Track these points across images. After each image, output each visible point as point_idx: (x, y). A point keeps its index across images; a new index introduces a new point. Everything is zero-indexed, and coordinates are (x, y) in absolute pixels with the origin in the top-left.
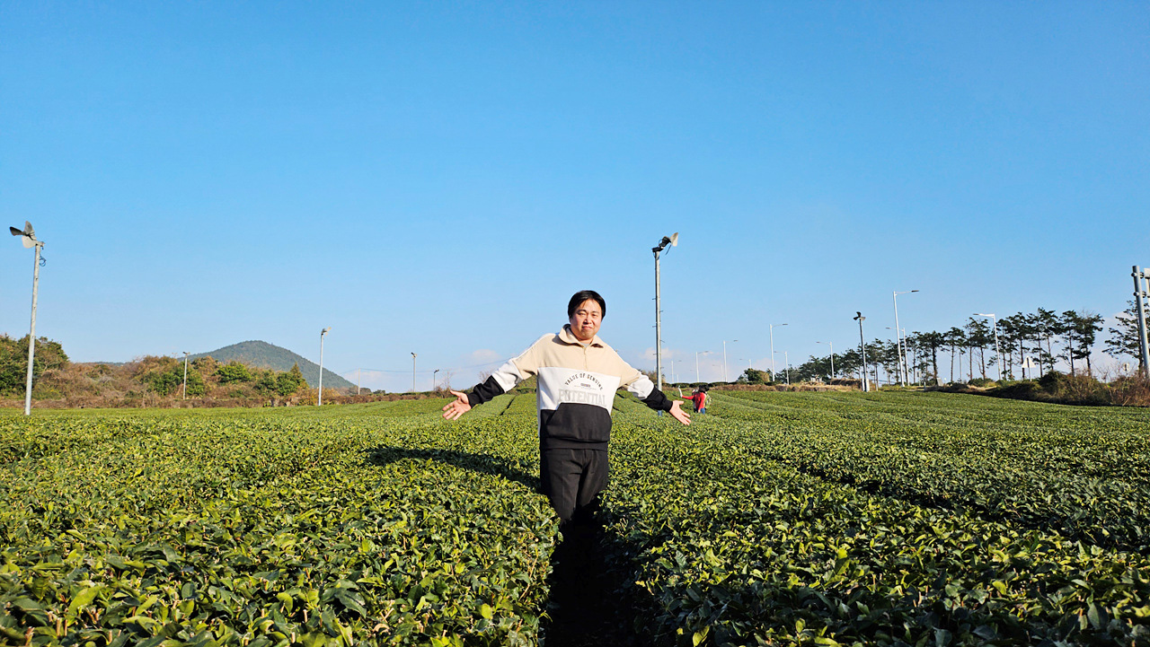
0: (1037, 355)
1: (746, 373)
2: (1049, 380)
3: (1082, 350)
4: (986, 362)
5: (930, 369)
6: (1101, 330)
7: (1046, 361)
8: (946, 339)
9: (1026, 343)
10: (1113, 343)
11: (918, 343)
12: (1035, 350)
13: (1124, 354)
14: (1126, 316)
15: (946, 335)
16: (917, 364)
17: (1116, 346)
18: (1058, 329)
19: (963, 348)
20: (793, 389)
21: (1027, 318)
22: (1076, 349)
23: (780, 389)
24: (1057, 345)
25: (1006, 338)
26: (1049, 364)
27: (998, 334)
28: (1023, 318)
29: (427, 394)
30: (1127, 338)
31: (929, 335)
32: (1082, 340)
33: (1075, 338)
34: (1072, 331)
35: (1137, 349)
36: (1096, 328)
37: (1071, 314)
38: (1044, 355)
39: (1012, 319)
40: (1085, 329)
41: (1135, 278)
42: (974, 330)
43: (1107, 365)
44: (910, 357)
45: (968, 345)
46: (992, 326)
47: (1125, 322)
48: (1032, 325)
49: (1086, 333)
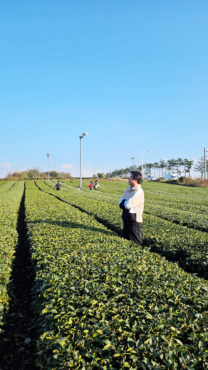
0: (177, 171)
1: (98, 174)
2: (181, 179)
3: (188, 170)
4: (164, 173)
5: (149, 174)
6: (193, 164)
7: (179, 173)
8: (153, 165)
10: (196, 168)
11: (146, 166)
12: (176, 169)
13: (198, 171)
14: (199, 161)
16: (145, 173)
18: (182, 164)
19: (158, 168)
23: (109, 180)
24: (182, 168)
25: (169, 166)
26: (180, 174)
27: (167, 165)
28: (174, 160)
30: (199, 167)
31: (149, 164)
33: (187, 167)
34: (186, 164)
35: (201, 170)
37: (186, 160)
39: (171, 160)
40: (189, 164)
41: (205, 151)
42: (161, 163)
46: (166, 162)
48: (176, 163)
49: (189, 165)
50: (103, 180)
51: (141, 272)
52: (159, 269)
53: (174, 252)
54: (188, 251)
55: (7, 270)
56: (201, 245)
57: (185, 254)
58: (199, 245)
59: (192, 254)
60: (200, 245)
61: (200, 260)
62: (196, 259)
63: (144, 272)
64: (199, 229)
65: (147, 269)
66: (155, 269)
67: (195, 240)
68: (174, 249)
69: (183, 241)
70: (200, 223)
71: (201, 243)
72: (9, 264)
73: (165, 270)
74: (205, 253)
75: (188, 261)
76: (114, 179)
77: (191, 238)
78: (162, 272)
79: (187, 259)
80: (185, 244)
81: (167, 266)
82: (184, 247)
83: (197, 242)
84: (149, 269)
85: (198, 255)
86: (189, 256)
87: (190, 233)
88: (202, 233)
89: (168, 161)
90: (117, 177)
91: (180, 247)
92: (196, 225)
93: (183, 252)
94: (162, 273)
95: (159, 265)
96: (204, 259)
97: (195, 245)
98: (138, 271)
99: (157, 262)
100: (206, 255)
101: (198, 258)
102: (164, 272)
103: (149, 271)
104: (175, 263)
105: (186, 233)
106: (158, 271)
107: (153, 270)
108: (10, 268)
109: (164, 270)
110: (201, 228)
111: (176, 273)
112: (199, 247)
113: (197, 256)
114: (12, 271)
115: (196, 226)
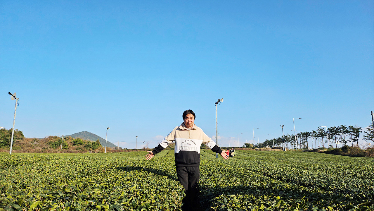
0: (341, 140)
1: (245, 144)
2: (345, 148)
3: (355, 139)
4: (324, 142)
5: (306, 144)
6: (361, 132)
7: (343, 142)
9: (337, 136)
10: (365, 137)
11: (301, 135)
12: (340, 138)
13: (369, 140)
14: (369, 128)
15: (310, 133)
16: (301, 143)
17: (366, 138)
18: (347, 132)
19: (316, 137)
20: (261, 150)
21: (337, 128)
22: (353, 138)
23: (257, 150)
24: (347, 137)
25: (330, 134)
26: (345, 143)
27: (328, 133)
28: (336, 128)
29: (141, 150)
30: (370, 135)
31: (305, 133)
32: (355, 135)
33: (353, 135)
34: (352, 132)
36: (360, 131)
37: (351, 127)
38: (343, 140)
39: (332, 128)
40: (356, 132)
41: (372, 115)
42: (320, 131)
43: (363, 144)
44: (299, 140)
45: (318, 136)
46: (325, 130)
47: (369, 130)
48: (339, 130)
50: (250, 150)
89: (328, 129)
90: (268, 148)
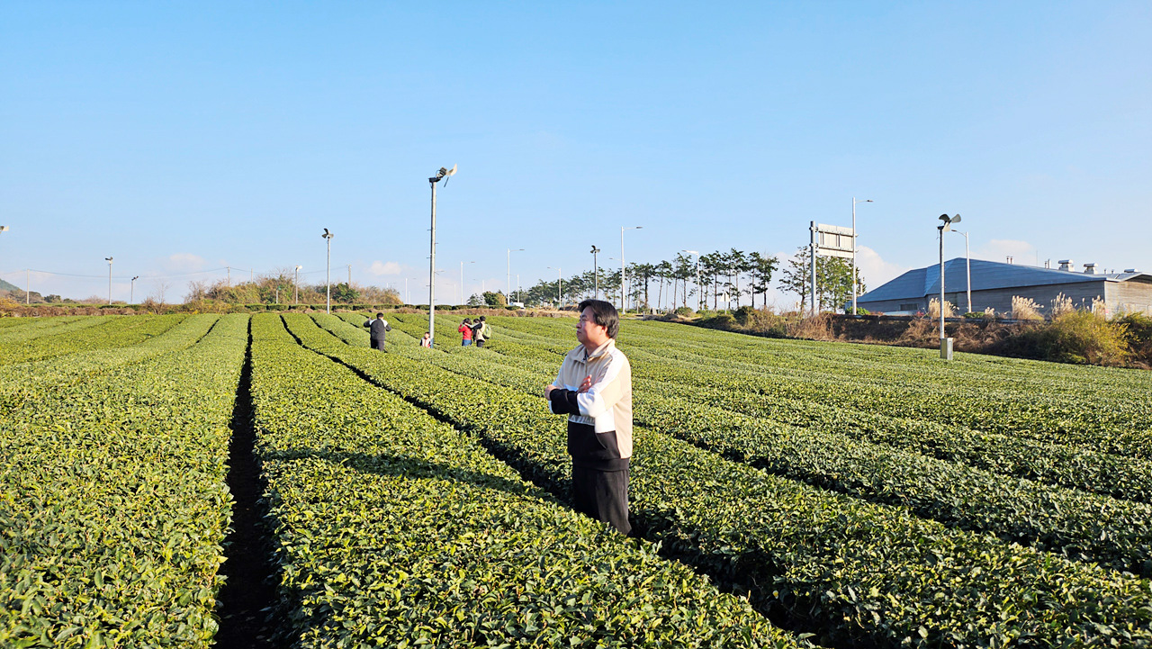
0: (727, 289)
1: (485, 295)
2: (741, 314)
3: (762, 287)
4: (688, 293)
5: (642, 297)
6: (776, 270)
7: (733, 294)
8: (657, 270)
9: (720, 278)
10: (785, 282)
11: (634, 272)
12: (727, 284)
13: (792, 291)
14: (796, 260)
15: (657, 267)
16: (631, 292)
17: (786, 285)
18: (745, 268)
19: (670, 280)
20: (532, 315)
21: (722, 256)
22: (757, 285)
24: (743, 281)
25: (705, 273)
26: (736, 297)
27: (699, 269)
28: (719, 256)
30: (795, 278)
31: (643, 266)
32: (762, 278)
33: (757, 276)
34: (755, 269)
35: (801, 287)
36: (773, 268)
37: (755, 255)
38: (733, 289)
39: (711, 256)
40: (764, 268)
41: (812, 231)
42: (680, 264)
44: (627, 285)
45: (674, 277)
46: (694, 261)
47: (795, 264)
48: (726, 263)
49: (765, 272)
50: (502, 314)
51: (641, 633)
52: (694, 618)
53: (734, 555)
54: (778, 555)
55: (202, 626)
56: (815, 533)
57: (768, 562)
58: (810, 533)
59: (790, 564)
60: (812, 535)
61: (817, 584)
62: (803, 580)
63: (652, 633)
64: (802, 476)
65: (660, 621)
66: (682, 621)
67: (795, 515)
68: (735, 548)
69: (761, 521)
70: (806, 459)
71: (817, 529)
72: (207, 605)
73: (713, 623)
74: (830, 559)
75: (780, 586)
76: (536, 310)
77: (784, 509)
78: (704, 630)
79: (777, 579)
80: (765, 532)
81: (718, 607)
82: (764, 540)
83: (802, 522)
84: (666, 619)
85: (808, 568)
86: (781, 571)
87: (778, 494)
88: (816, 492)
89: (702, 257)
90: (544, 306)
91: (751, 541)
92: (795, 466)
93: (762, 556)
94: (704, 635)
95: (692, 606)
96: (828, 580)
97: (796, 534)
98: (631, 630)
99: (687, 595)
100: (831, 567)
101: (808, 578)
102: (712, 630)
103: (664, 627)
104: (743, 598)
105: (768, 492)
106: (692, 625)
107: (677, 625)
108: (211, 620)
109: (710, 624)
110: (808, 476)
111: (748, 634)
112: (811, 541)
113: (804, 569)
114: (217, 629)
115: (794, 469)
